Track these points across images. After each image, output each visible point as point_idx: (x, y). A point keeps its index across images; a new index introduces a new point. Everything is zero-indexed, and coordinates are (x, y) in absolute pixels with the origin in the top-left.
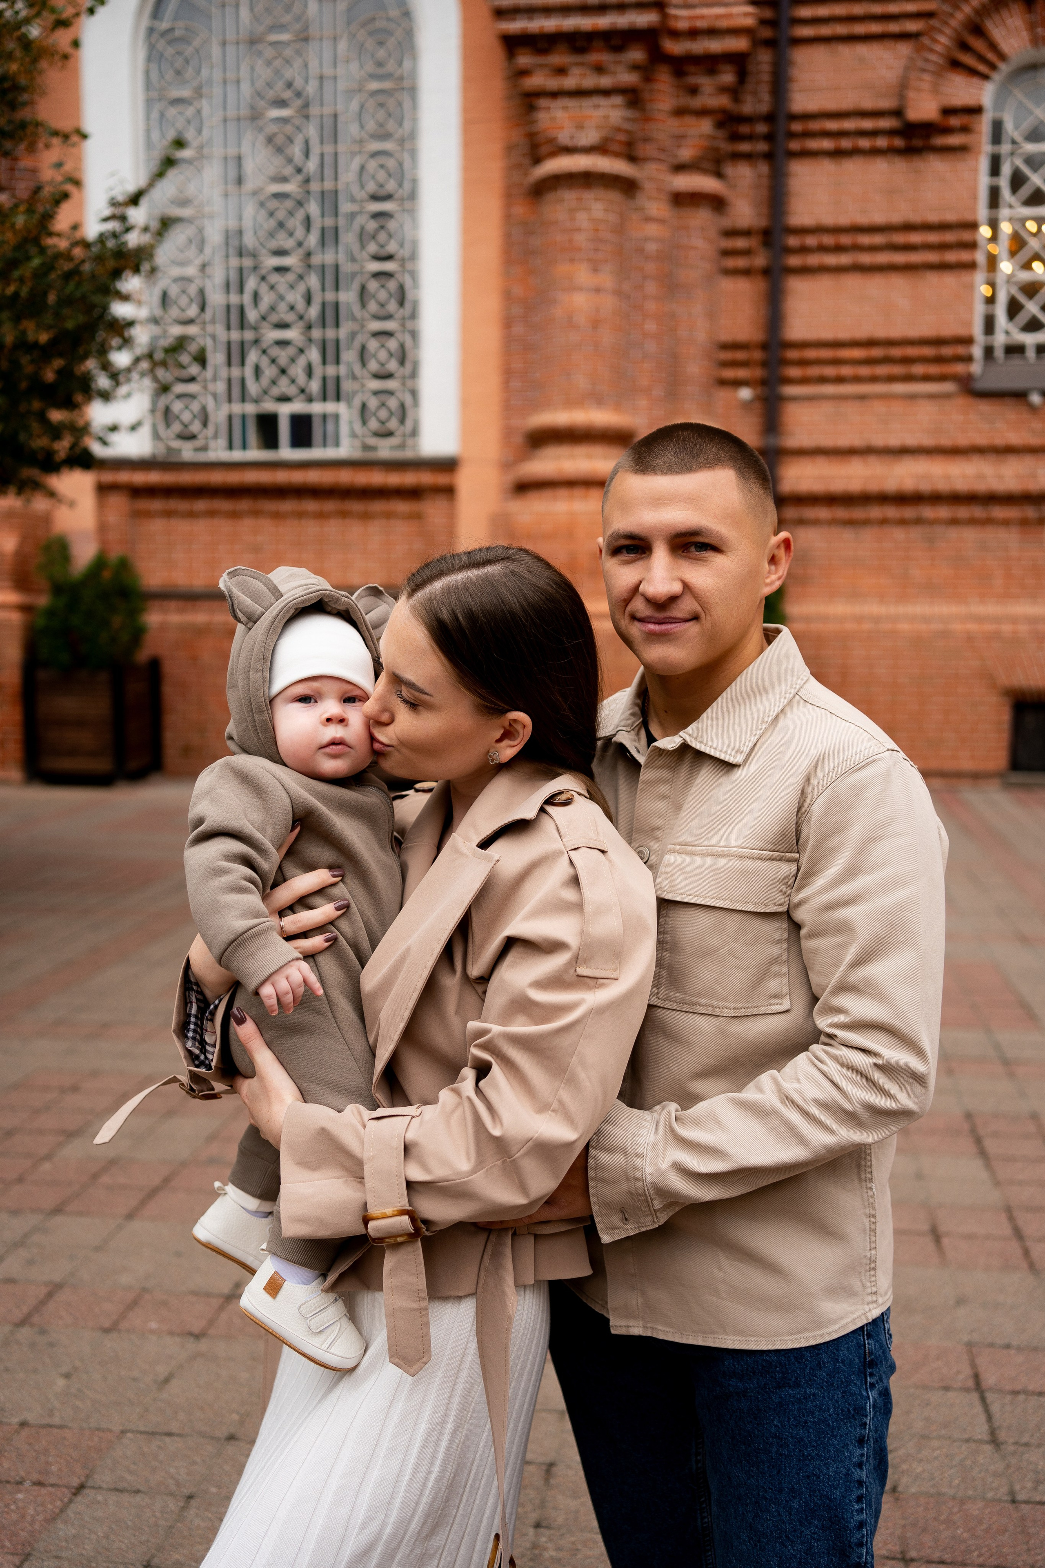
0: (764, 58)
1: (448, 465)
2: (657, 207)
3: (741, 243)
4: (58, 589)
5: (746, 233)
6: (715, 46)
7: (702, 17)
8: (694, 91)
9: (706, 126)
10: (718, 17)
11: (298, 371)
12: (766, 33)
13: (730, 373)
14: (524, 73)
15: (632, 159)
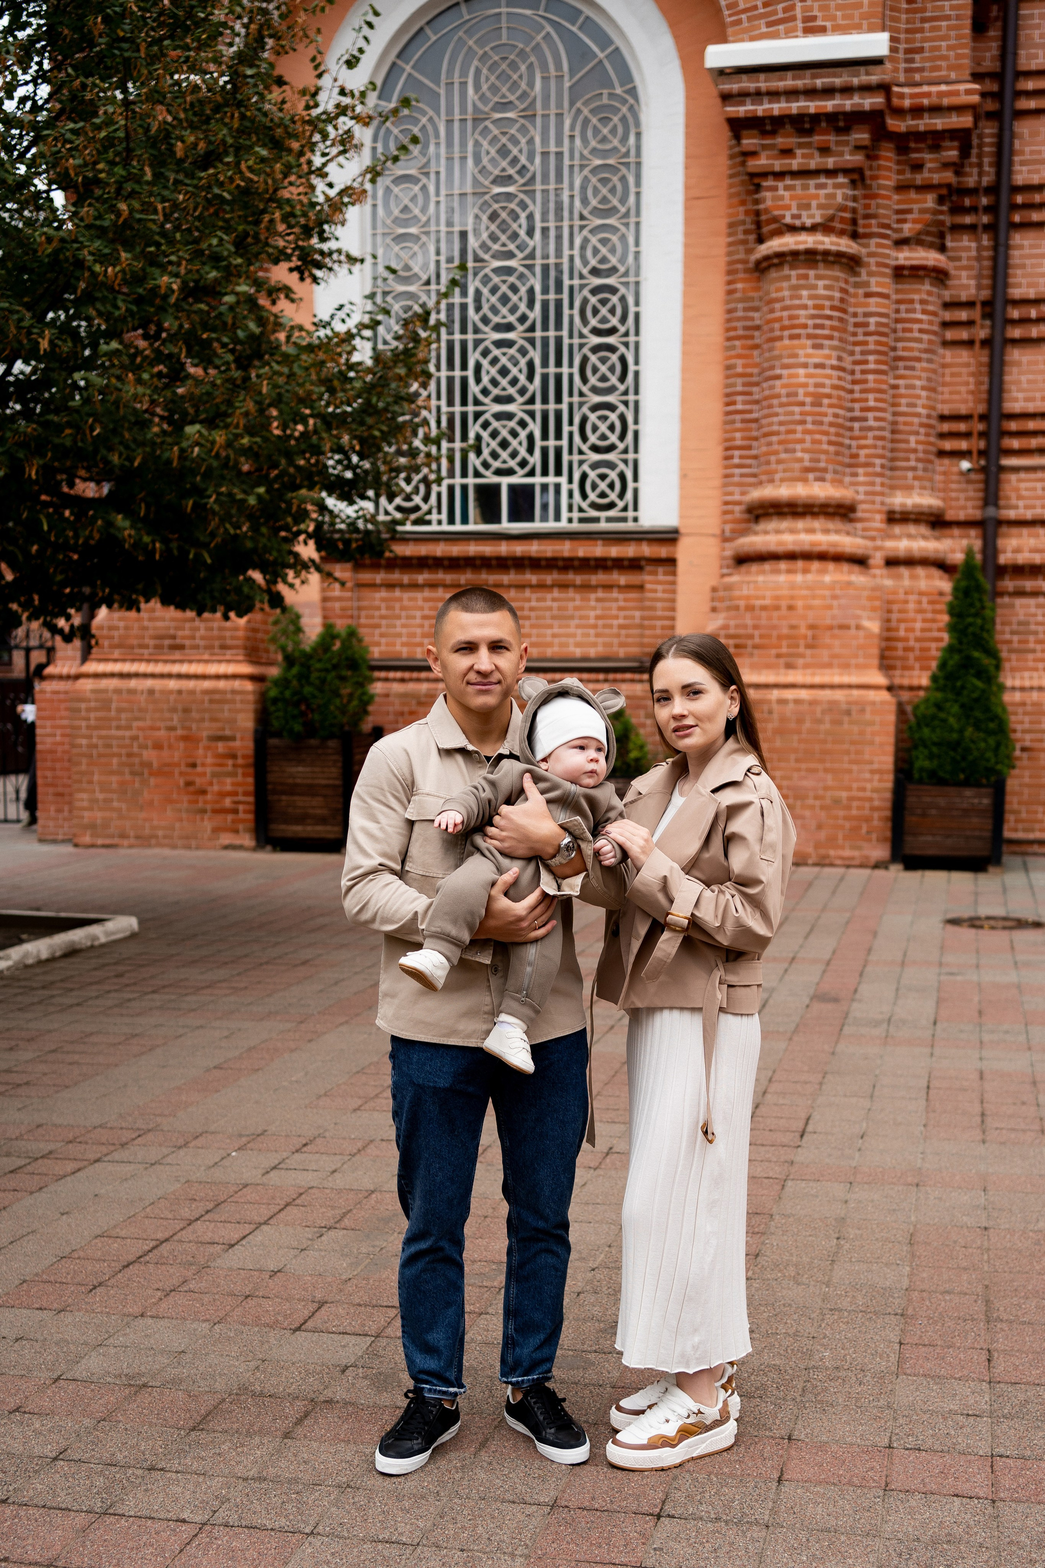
0: (989, 130)
1: (670, 537)
2: (880, 283)
3: (963, 315)
4: (289, 661)
5: (970, 304)
6: (939, 123)
7: (928, 95)
8: (918, 167)
9: (930, 201)
10: (941, 94)
11: (519, 444)
12: (991, 106)
13: (948, 445)
14: (749, 154)
15: (855, 236)
